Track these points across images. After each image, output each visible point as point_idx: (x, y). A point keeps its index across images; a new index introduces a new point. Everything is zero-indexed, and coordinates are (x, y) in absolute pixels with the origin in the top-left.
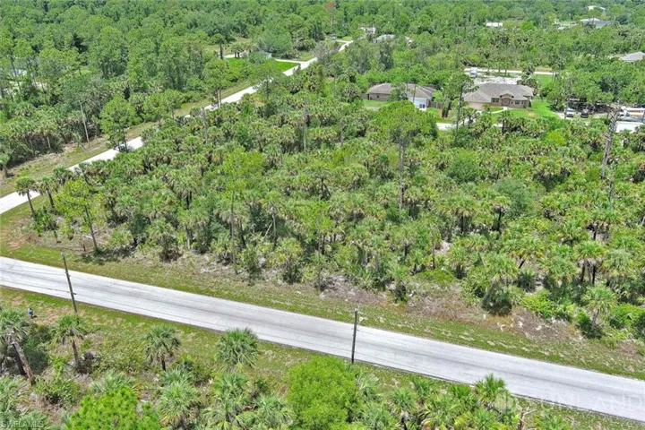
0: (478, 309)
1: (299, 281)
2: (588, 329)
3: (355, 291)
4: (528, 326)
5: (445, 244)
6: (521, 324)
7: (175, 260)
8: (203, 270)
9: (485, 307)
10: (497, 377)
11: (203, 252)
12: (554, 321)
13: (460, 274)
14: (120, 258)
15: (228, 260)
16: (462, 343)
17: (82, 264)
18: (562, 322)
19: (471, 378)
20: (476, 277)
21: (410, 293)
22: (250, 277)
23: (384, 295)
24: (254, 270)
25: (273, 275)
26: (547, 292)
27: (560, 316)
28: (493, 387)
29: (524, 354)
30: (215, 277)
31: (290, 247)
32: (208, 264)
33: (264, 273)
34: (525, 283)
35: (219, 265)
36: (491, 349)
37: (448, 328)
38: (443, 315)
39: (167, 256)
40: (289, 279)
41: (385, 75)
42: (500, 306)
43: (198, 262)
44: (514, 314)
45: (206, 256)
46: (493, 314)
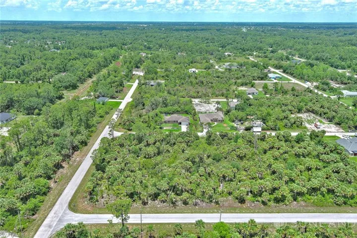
0: (238, 203)
1: (188, 204)
2: (264, 203)
3: (205, 204)
4: (251, 205)
5: (222, 185)
6: (249, 205)
7: (147, 204)
8: (159, 206)
9: (239, 202)
10: (252, 219)
11: (154, 200)
12: (256, 203)
13: (230, 194)
15: (164, 202)
16: (237, 213)
18: (258, 203)
19: (247, 221)
20: (235, 194)
21: (219, 202)
22: (174, 206)
23: (213, 204)
24: (173, 203)
25: (180, 203)
26: (252, 195)
27: (257, 201)
28: (252, 221)
29: (252, 213)
30: (163, 207)
32: (159, 204)
33: (177, 204)
35: (162, 203)
36: (245, 213)
37: (231, 209)
38: (230, 206)
39: (145, 203)
40: (185, 204)
42: (242, 201)
43: (155, 204)
44: (246, 203)
45: (156, 201)
46: (241, 204)
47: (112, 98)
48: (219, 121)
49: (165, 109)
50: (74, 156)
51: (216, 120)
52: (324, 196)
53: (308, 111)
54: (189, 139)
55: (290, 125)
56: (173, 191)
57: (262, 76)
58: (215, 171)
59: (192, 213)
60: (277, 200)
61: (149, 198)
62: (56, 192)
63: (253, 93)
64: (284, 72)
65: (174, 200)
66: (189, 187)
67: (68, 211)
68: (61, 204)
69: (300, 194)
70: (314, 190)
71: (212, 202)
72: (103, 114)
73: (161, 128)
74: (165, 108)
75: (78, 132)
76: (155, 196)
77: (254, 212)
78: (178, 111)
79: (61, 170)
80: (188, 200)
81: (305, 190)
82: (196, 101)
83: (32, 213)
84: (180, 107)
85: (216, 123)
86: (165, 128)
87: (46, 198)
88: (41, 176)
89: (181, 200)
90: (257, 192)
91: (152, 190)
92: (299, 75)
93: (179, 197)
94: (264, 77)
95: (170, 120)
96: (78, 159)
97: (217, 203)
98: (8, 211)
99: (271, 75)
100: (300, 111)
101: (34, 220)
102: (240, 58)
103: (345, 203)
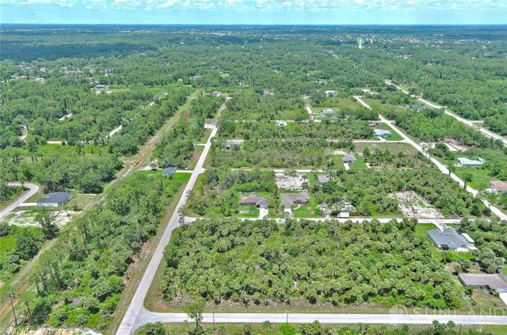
0: (308, 303)
1: (260, 304)
2: (334, 303)
3: (276, 304)
4: (321, 305)
5: (295, 283)
7: (220, 303)
8: (231, 305)
9: (310, 302)
10: (317, 320)
11: (226, 299)
13: (302, 293)
15: (236, 301)
16: (306, 313)
19: (311, 321)
20: (307, 294)
21: (291, 301)
22: (246, 305)
23: (284, 303)
25: (251, 303)
26: (324, 295)
27: (328, 301)
28: (316, 322)
29: (320, 313)
30: (235, 307)
31: (257, 295)
32: (231, 303)
33: (249, 303)
34: (319, 293)
35: (234, 303)
36: (314, 313)
37: (302, 309)
38: (300, 306)
39: (217, 302)
40: (257, 304)
42: (313, 301)
43: (227, 303)
44: (317, 303)
45: (229, 300)
46: (312, 303)
47: (180, 167)
48: (303, 202)
49: (242, 186)
50: (143, 248)
51: (299, 202)
52: (394, 297)
53: (409, 189)
54: (266, 229)
55: (382, 209)
56: (246, 290)
57: (367, 133)
58: (289, 268)
59: (262, 313)
60: (348, 301)
61: (222, 297)
62: (130, 289)
63: (350, 161)
64: (397, 124)
65: (246, 299)
66: (261, 286)
67: (144, 310)
68: (136, 302)
69: (371, 294)
70: (387, 290)
71: (283, 301)
72: (171, 192)
73: (236, 212)
74: (243, 184)
75: (147, 220)
76: (228, 295)
77: (323, 313)
78: (257, 188)
79: (131, 265)
80: (260, 299)
81: (375, 291)
82: (279, 172)
83: (110, 311)
84: (259, 183)
85: (299, 205)
86: (241, 212)
87: (122, 296)
88: (114, 273)
89: (253, 299)
90: (327, 292)
91: (224, 290)
93: (251, 296)
94: (369, 135)
95: (247, 202)
96: (147, 251)
97: (288, 303)
98: (90, 309)
99: (378, 131)
100: (400, 189)
101: (113, 318)
102: (344, 99)
103: (415, 305)
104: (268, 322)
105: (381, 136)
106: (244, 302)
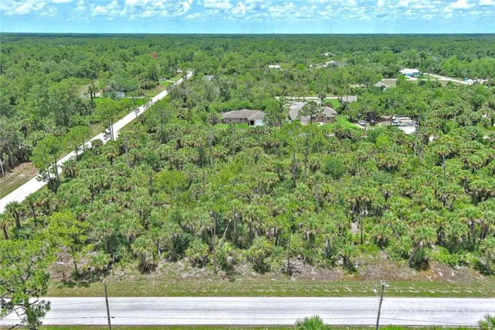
0: (409, 269)
1: (269, 271)
2: (483, 269)
3: (315, 271)
6: (441, 274)
7: (154, 270)
8: (184, 275)
9: (412, 266)
11: (175, 260)
12: (459, 267)
13: (382, 244)
14: (101, 278)
15: (200, 263)
17: (67, 290)
18: (464, 267)
21: (355, 265)
22: (227, 274)
23: (338, 270)
24: (228, 268)
25: (245, 268)
30: (198, 279)
32: (186, 269)
33: (237, 268)
35: (196, 268)
36: (431, 295)
39: (146, 268)
40: (260, 270)
41: (226, 105)
42: (421, 264)
43: (176, 269)
44: (432, 267)
45: (179, 263)
46: (418, 270)
48: (328, 119)
50: (16, 170)
51: (321, 118)
56: (229, 238)
57: (391, 71)
59: (279, 295)
66: (270, 223)
71: (336, 265)
74: (225, 103)
76: (178, 249)
77: (463, 295)
80: (269, 259)
85: (322, 123)
89: (249, 259)
90: (463, 236)
92: (452, 71)
93: (244, 251)
94: (393, 74)
95: (233, 117)
96: (22, 175)
97: (349, 266)
104: (318, 321)
105: (409, 75)
106: (225, 266)
